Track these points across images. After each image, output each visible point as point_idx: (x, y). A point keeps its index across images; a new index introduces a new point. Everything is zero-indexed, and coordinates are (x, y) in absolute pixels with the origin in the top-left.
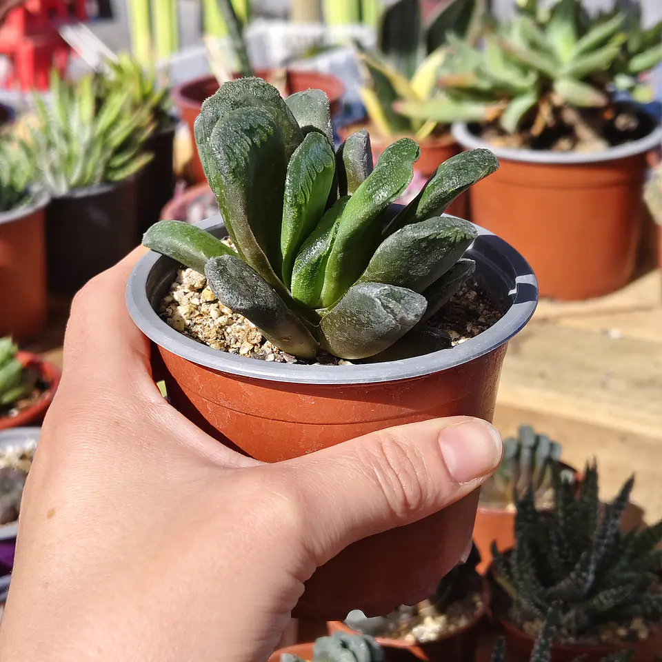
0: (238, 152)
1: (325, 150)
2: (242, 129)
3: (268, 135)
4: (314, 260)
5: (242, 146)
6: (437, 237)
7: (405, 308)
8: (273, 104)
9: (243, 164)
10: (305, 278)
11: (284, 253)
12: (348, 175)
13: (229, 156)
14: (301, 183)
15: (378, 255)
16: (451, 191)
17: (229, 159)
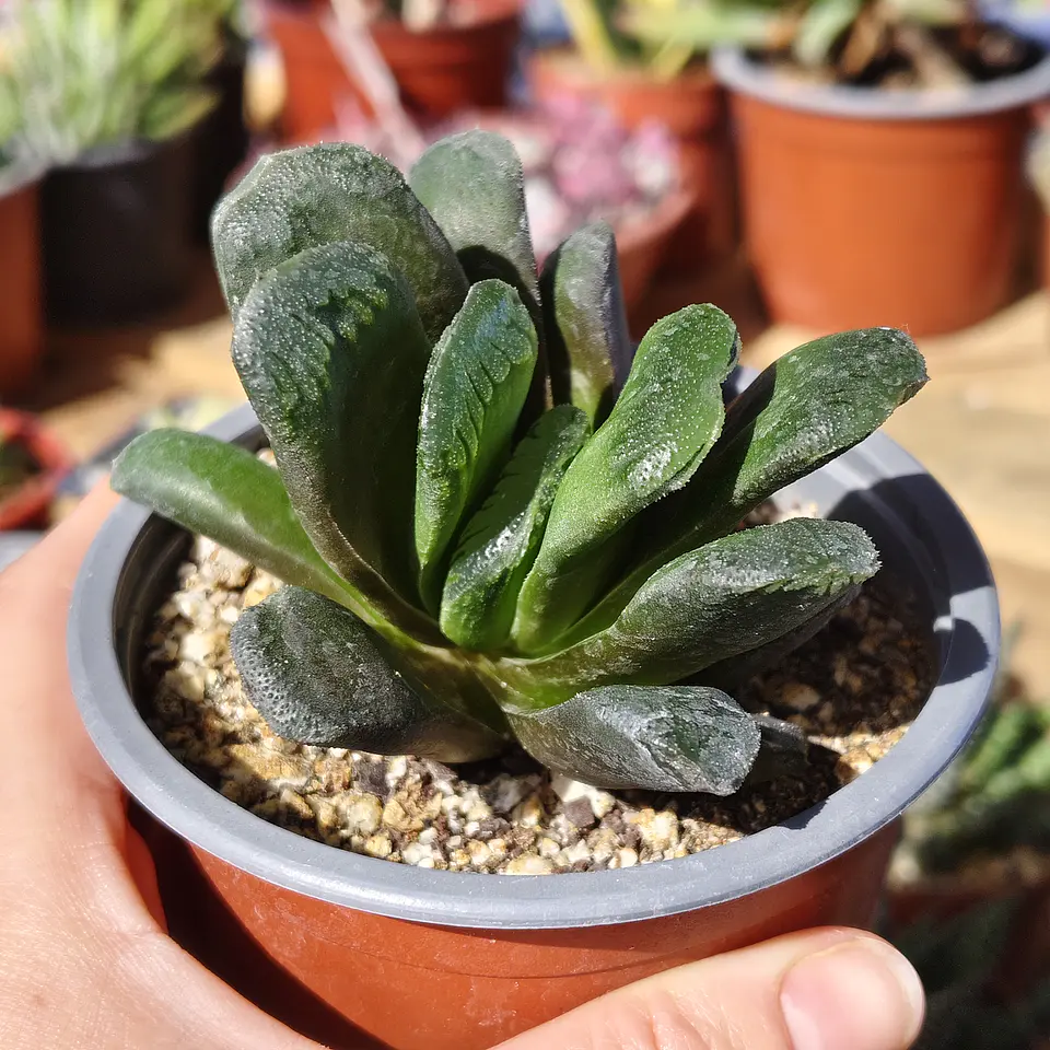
0: (298, 366)
1: (513, 324)
2: (309, 309)
3: (376, 309)
4: (490, 579)
5: (310, 349)
6: (785, 589)
7: (710, 771)
8: (389, 207)
9: (314, 394)
10: (473, 612)
11: (423, 561)
12: (565, 335)
13: (277, 382)
14: (456, 421)
15: (641, 607)
16: (815, 458)
17: (280, 388)
